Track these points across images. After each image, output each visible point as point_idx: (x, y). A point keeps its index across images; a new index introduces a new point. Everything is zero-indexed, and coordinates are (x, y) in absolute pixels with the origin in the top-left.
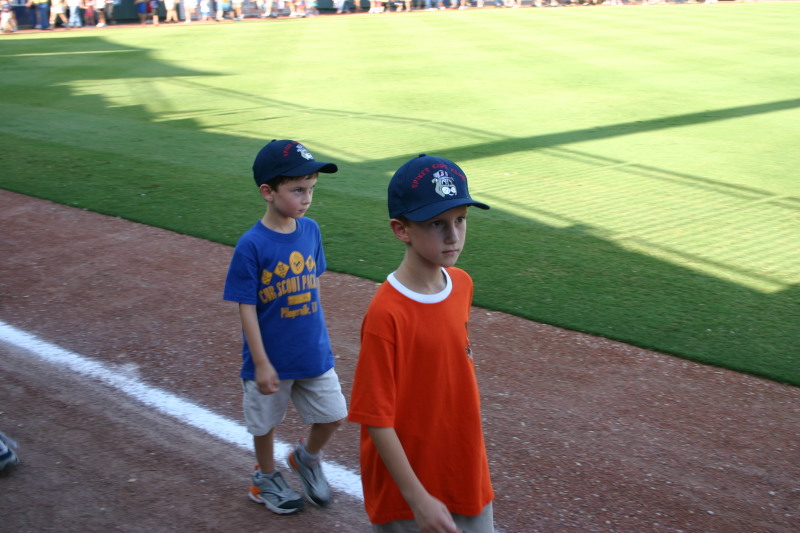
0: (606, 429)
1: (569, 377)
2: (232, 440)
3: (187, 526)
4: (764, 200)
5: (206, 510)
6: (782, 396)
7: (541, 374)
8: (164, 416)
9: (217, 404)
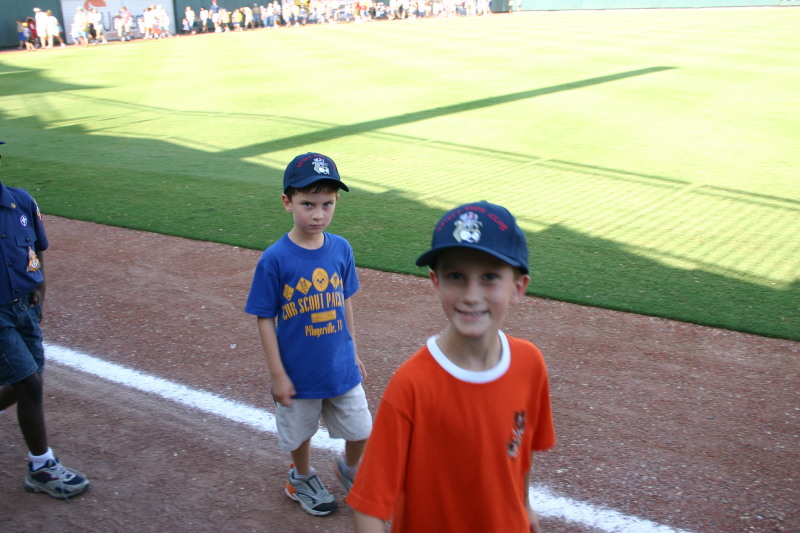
0: (415, 344)
1: (386, 308)
2: (119, 381)
3: (84, 452)
4: (532, 163)
5: (100, 438)
6: (546, 308)
7: (365, 308)
8: (62, 367)
9: (105, 354)
